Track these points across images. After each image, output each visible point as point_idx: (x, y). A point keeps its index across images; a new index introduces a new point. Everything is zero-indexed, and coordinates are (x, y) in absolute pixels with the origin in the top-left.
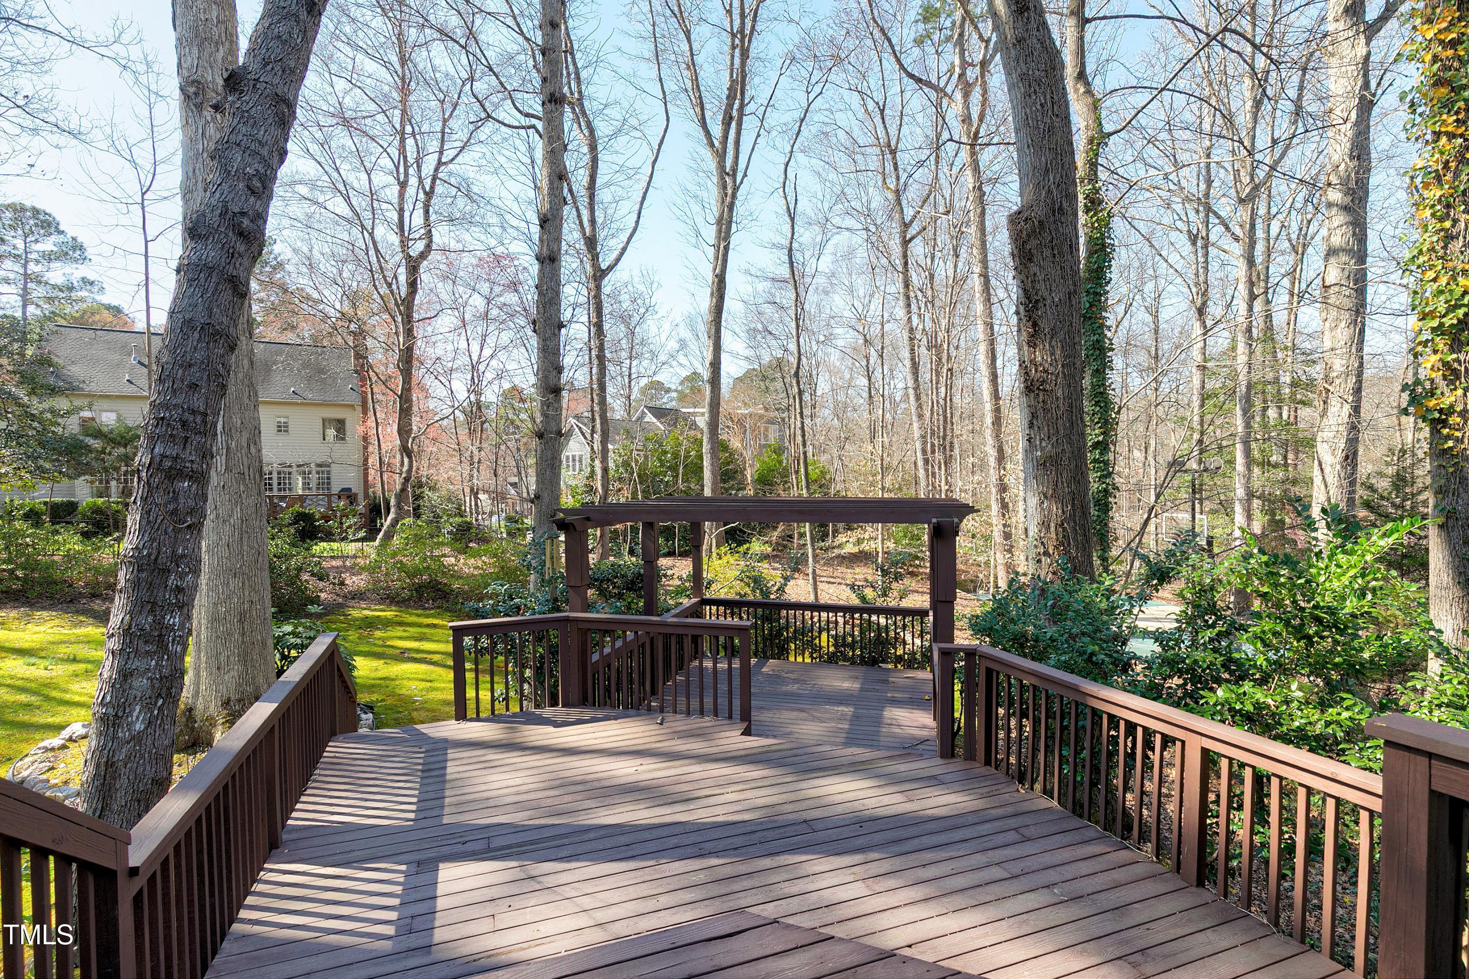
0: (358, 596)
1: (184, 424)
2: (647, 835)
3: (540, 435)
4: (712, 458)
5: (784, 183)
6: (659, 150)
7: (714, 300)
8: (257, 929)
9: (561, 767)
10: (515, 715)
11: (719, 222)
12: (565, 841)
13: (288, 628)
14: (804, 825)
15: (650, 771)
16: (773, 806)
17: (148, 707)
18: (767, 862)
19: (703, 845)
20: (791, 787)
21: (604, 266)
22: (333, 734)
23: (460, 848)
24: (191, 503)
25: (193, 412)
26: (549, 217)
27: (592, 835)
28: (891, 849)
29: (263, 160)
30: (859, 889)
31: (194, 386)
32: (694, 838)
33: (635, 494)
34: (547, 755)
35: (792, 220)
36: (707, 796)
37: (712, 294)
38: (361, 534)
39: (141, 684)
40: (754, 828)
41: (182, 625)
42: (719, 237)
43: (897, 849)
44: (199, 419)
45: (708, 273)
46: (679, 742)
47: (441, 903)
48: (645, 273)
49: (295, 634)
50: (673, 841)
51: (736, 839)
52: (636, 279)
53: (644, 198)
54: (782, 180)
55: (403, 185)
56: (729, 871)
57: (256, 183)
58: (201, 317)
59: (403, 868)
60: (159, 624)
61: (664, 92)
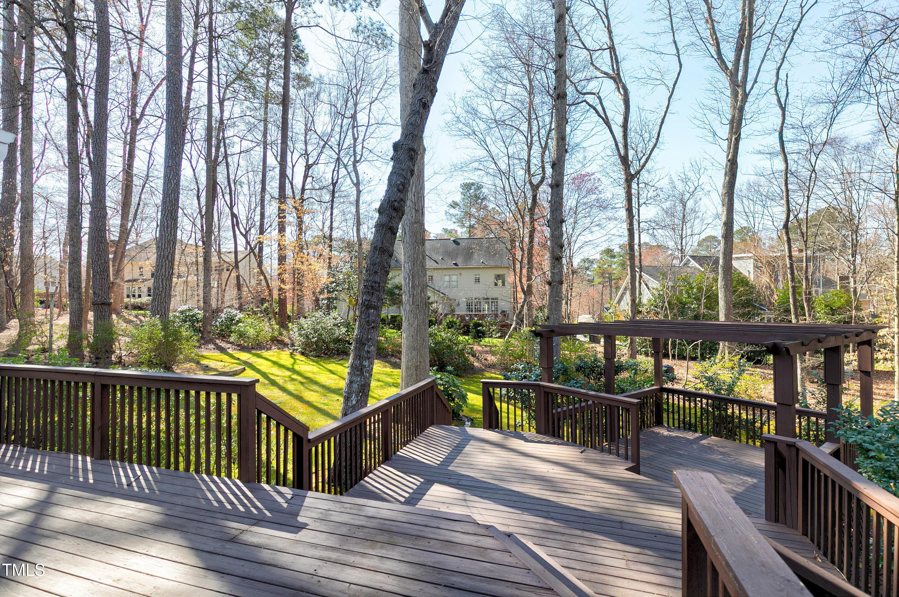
0: (492, 366)
1: (372, 287)
2: (528, 500)
3: (549, 283)
4: (725, 291)
5: (776, 84)
6: (673, 88)
7: (727, 178)
8: (367, 484)
9: (513, 460)
10: (510, 432)
11: (732, 122)
12: (490, 491)
13: (439, 376)
14: (619, 524)
15: (555, 473)
16: (608, 509)
17: (357, 396)
18: (579, 532)
19: (551, 514)
20: (630, 504)
21: (633, 172)
22: (432, 424)
23: (447, 480)
24: (374, 318)
25: (375, 282)
26: (556, 162)
27: (502, 492)
28: (663, 553)
29: (405, 178)
30: (622, 563)
31: (376, 273)
32: (549, 509)
33: (666, 316)
34: (511, 453)
35: (783, 109)
36: (574, 493)
37: (726, 174)
38: (499, 335)
39: (355, 386)
40: (586, 515)
41: (369, 366)
42: (731, 132)
43: (668, 555)
44: (377, 285)
45: (723, 159)
46: (584, 464)
47: (425, 497)
48: (694, 163)
49: (441, 379)
50: (539, 507)
51: (571, 517)
52: (687, 169)
53: (662, 122)
54: (773, 82)
55: (530, 148)
56: (554, 529)
57: (401, 187)
58: (379, 245)
59: (422, 480)
60: (361, 364)
61: (677, 49)
